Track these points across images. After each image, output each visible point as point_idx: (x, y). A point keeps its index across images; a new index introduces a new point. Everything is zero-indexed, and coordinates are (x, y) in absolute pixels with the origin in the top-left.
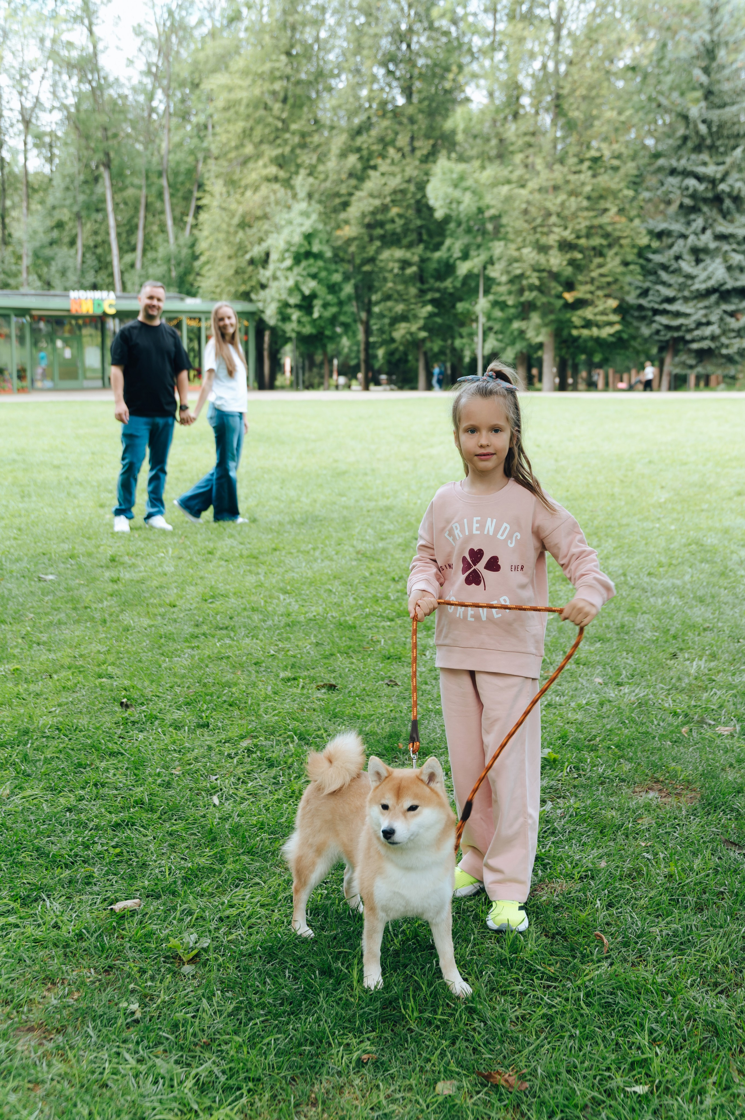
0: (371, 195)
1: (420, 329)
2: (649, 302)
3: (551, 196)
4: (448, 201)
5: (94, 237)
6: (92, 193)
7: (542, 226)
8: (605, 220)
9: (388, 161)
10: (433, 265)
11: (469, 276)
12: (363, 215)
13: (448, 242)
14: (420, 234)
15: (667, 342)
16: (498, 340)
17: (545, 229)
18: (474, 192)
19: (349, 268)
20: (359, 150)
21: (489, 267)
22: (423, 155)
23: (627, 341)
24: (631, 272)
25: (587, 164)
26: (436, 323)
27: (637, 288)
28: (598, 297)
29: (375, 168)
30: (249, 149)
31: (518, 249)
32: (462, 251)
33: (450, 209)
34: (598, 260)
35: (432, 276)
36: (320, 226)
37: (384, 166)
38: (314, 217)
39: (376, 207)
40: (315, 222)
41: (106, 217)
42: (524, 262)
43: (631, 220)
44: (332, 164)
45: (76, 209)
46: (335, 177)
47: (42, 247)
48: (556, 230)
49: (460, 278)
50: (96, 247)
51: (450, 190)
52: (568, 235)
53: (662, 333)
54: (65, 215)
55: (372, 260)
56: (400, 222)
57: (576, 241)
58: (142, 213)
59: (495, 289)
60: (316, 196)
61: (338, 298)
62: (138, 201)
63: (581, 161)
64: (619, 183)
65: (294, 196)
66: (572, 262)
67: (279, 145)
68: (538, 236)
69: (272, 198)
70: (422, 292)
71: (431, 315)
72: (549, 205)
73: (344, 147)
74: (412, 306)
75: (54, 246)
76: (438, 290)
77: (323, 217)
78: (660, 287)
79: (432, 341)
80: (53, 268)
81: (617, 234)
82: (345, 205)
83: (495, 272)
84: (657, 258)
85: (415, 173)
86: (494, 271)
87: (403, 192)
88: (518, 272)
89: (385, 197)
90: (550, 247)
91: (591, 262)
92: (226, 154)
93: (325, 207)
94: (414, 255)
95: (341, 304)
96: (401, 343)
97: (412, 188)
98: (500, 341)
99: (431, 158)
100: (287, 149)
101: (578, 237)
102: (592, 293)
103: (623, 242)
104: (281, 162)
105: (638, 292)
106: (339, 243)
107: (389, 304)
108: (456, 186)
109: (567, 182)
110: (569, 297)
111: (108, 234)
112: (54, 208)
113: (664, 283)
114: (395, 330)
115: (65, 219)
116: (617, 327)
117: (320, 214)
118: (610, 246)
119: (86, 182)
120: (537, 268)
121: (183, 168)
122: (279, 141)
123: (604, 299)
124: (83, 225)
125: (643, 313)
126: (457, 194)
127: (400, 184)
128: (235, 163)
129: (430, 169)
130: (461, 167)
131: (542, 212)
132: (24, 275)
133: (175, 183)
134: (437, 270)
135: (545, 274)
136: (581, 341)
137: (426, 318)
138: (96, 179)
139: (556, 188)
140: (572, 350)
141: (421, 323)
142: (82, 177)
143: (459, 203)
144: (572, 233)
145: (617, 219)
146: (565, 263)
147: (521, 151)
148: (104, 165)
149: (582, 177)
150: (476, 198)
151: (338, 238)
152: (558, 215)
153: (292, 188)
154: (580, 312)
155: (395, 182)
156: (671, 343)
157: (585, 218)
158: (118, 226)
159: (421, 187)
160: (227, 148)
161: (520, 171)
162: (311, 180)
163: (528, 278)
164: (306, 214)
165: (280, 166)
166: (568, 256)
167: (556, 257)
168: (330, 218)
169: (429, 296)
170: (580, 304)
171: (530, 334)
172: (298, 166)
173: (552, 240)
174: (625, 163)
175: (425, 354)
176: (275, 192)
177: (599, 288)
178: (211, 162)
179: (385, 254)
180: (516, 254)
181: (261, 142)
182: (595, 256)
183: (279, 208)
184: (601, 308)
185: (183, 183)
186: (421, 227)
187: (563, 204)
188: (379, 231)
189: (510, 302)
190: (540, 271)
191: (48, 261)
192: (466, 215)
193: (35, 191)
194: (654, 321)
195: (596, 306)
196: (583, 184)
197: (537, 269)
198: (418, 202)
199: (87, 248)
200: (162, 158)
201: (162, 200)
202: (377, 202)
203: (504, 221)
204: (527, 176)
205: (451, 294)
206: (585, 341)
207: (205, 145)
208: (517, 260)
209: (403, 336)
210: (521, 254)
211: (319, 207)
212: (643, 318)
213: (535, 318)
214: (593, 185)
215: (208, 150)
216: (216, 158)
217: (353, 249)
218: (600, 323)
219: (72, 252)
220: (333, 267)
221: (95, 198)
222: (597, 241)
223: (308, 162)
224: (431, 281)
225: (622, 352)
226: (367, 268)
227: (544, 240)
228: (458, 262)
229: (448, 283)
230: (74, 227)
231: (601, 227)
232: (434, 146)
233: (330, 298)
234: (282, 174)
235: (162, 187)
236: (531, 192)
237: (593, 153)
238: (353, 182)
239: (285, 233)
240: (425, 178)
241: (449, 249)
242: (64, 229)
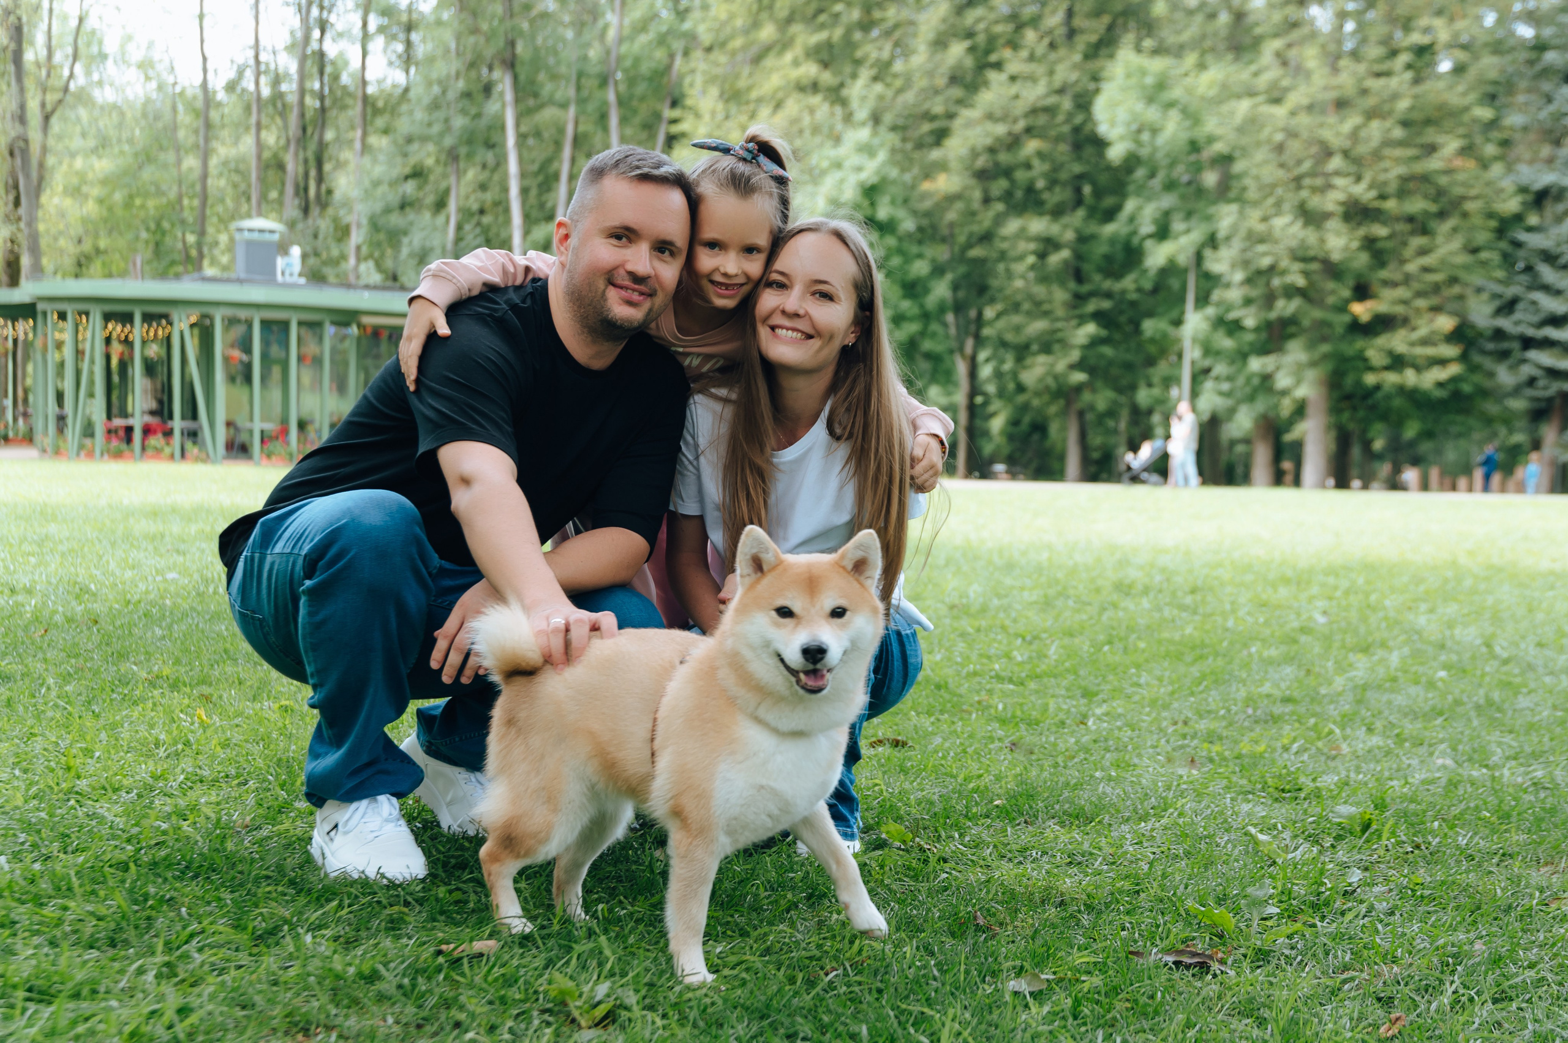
0: (990, 117)
1: (1073, 367)
2: (1517, 323)
3: (1332, 119)
4: (1134, 127)
5: (480, 194)
6: (478, 116)
7: (1313, 174)
8: (1434, 164)
9: (1024, 54)
10: (1101, 249)
11: (1170, 270)
12: (974, 154)
13: (1130, 205)
14: (1078, 191)
15: (1550, 400)
16: (1221, 394)
17: (1319, 182)
18: (1185, 112)
19: (942, 253)
20: (970, 35)
21: (1208, 253)
22: (1089, 44)
23: (1469, 398)
24: (1484, 264)
25: (1404, 58)
26: (1102, 356)
27: (1495, 296)
28: (1418, 311)
29: (998, 66)
30: (767, 32)
31: (1265, 219)
32: (1156, 221)
33: (1138, 143)
34: (1417, 242)
35: (1100, 270)
36: (894, 173)
37: (1015, 64)
38: (882, 156)
39: (998, 139)
40: (884, 164)
41: (501, 162)
42: (1276, 242)
43: (1484, 165)
44: (920, 58)
45: (448, 141)
46: (924, 83)
47: (387, 211)
48: (1339, 182)
49: (1152, 273)
50: (482, 212)
51: (1139, 107)
52: (1362, 191)
53: (1541, 383)
54: (427, 155)
55: (987, 237)
56: (1040, 167)
57: (1376, 204)
58: (567, 152)
59: (1216, 295)
60: (888, 118)
61: (922, 306)
62: (561, 131)
63: (1394, 53)
64: (1464, 94)
65: (848, 118)
66: (1369, 243)
67: (822, 27)
68: (1304, 194)
69: (807, 120)
70: (1079, 298)
71: (1095, 342)
72: (1327, 135)
73: (943, 27)
74: (1059, 325)
75: (408, 209)
76: (1108, 295)
77: (899, 157)
78: (1539, 297)
79: (1094, 391)
80: (405, 251)
81: (1458, 191)
82: (940, 136)
83: (1219, 263)
84: (1535, 241)
85: (1074, 76)
86: (1218, 260)
87: (1050, 111)
88: (1266, 262)
89: (1015, 121)
90: (1327, 216)
91: (1405, 244)
92: (723, 44)
93: (904, 140)
94: (1066, 229)
95: (925, 316)
96: (1037, 394)
97: (1067, 104)
98: (1227, 395)
99: (1103, 51)
100: (838, 33)
101: (1383, 197)
102: (1405, 302)
103: (1470, 206)
104: (825, 55)
105: (1497, 303)
106: (927, 204)
107: (1016, 319)
108: (1150, 100)
109: (1364, 92)
110: (1362, 310)
111: (505, 190)
112: (409, 140)
113: (1546, 288)
114: (1025, 368)
115: (430, 162)
116: (1454, 369)
117: (893, 151)
118: (1442, 215)
119: (467, 95)
120: (1300, 253)
121: (645, 68)
122: (822, 18)
123: (1429, 315)
124: (460, 174)
125: (1505, 345)
126: (1152, 114)
127: (1047, 95)
128: (739, 57)
129: (1102, 69)
130: (1157, 65)
131: (1314, 150)
132: (352, 261)
133: (631, 97)
134: (1108, 258)
135: (1315, 266)
136: (1379, 395)
137: (1085, 347)
138: (487, 89)
139: (1341, 104)
140: (1361, 413)
141: (1075, 355)
142: (461, 84)
143: (1155, 131)
144: (1371, 187)
145: (1458, 163)
146: (1355, 244)
147: (1276, 35)
148: (504, 62)
149: (1394, 83)
150: (1187, 123)
151: (924, 196)
152: (1346, 154)
153: (844, 102)
154: (1382, 341)
155: (1034, 93)
156: (1558, 402)
157: (1398, 161)
158: (523, 175)
159: (1084, 103)
160: (728, 30)
161: (1272, 74)
162: (879, 88)
163: (1284, 273)
164: (868, 150)
165: (825, 65)
166: (1362, 232)
167: (1338, 234)
168: (911, 160)
169: (1091, 306)
170: (1383, 323)
171: (1283, 381)
172: (858, 63)
173: (1331, 201)
174: (1476, 57)
175: (1081, 414)
176: (812, 111)
177: (1419, 294)
178: (698, 54)
179: (1012, 226)
180: (1261, 227)
181: (789, 20)
182: (1413, 233)
183: (818, 140)
184: (1422, 332)
185: (642, 99)
186: (1080, 177)
187: (1354, 135)
188: (1002, 184)
189: (1250, 322)
190: (1305, 260)
191: (395, 237)
192: (1168, 155)
193: (377, 112)
194: (1524, 361)
195: (1414, 329)
196: (1395, 97)
197: (1301, 256)
198: (1077, 130)
199: (466, 214)
200: (608, 52)
201: (606, 129)
202: (1001, 129)
203: (1238, 167)
204: (1285, 83)
205: (1133, 304)
206: (1388, 397)
207: (687, 26)
208: (1262, 240)
209: (1041, 380)
210: (1271, 228)
211: (893, 139)
212: (1503, 355)
213: (1296, 353)
214: (1416, 97)
215: (691, 37)
216: (709, 49)
217: (951, 216)
218: (1419, 361)
219: (440, 219)
220: (914, 249)
221: (483, 122)
222: (1417, 205)
223: (874, 55)
224: (1097, 278)
225: (1459, 418)
226: (976, 252)
227: (1315, 202)
228: (1149, 244)
229: (1128, 283)
230: (445, 176)
231: (1425, 178)
232: (1110, 28)
233: (906, 305)
234: (827, 78)
235: (605, 103)
236: (1293, 113)
237: (1417, 38)
238: (957, 92)
239: (828, 184)
240: (1092, 86)
241: (1132, 219)
242: (426, 182)
